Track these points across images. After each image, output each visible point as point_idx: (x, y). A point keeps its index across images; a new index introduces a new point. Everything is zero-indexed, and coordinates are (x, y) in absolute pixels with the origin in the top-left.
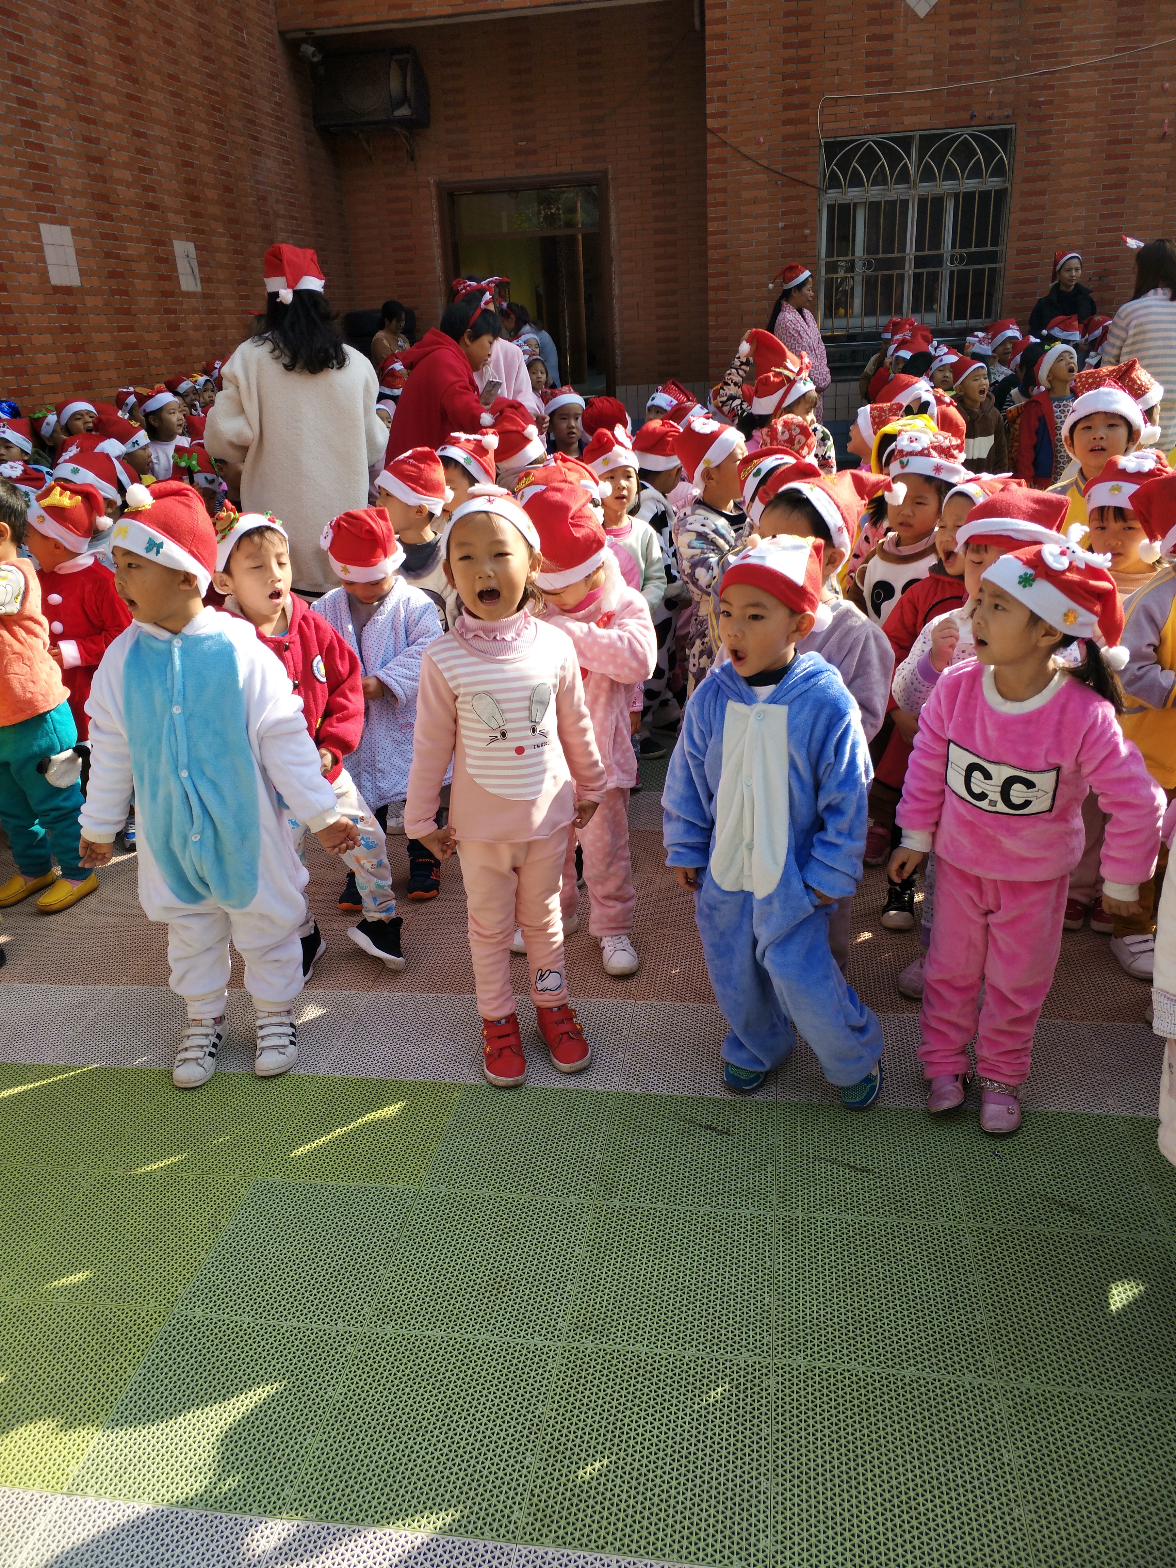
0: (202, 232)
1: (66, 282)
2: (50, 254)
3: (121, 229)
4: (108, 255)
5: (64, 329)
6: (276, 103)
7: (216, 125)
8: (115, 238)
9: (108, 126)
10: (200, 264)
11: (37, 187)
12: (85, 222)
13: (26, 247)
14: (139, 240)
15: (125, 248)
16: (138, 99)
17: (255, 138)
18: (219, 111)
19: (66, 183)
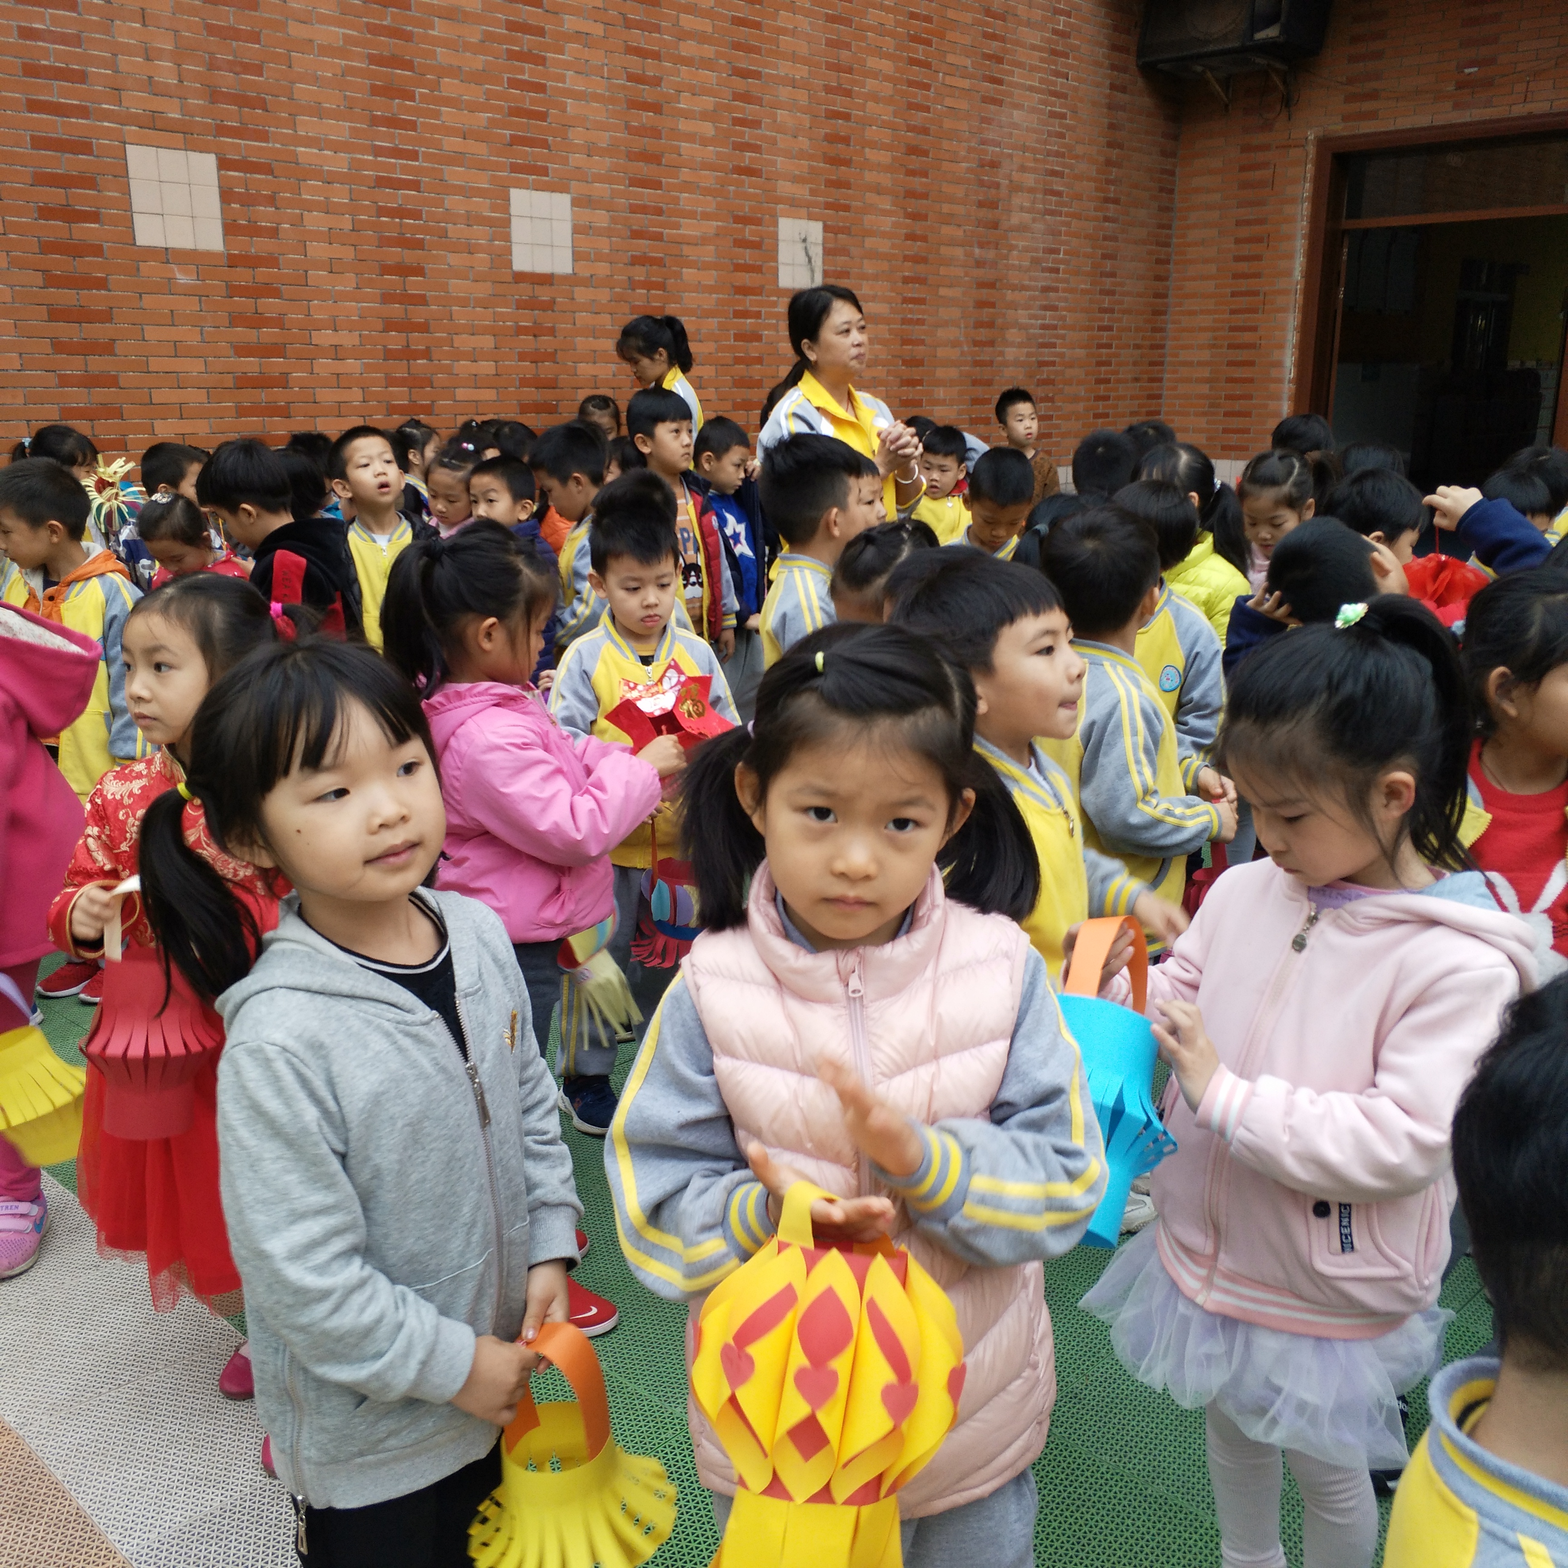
0: (847, 208)
1: (542, 266)
2: (519, 230)
3: (676, 201)
4: (637, 235)
5: (520, 331)
6: (1055, 32)
7: (913, 62)
8: (659, 212)
9: (688, 62)
10: (827, 252)
11: (516, 141)
12: (601, 189)
13: (472, 219)
14: (706, 216)
15: (677, 226)
16: (757, 26)
17: (1000, 82)
18: (928, 43)
19: (578, 136)
